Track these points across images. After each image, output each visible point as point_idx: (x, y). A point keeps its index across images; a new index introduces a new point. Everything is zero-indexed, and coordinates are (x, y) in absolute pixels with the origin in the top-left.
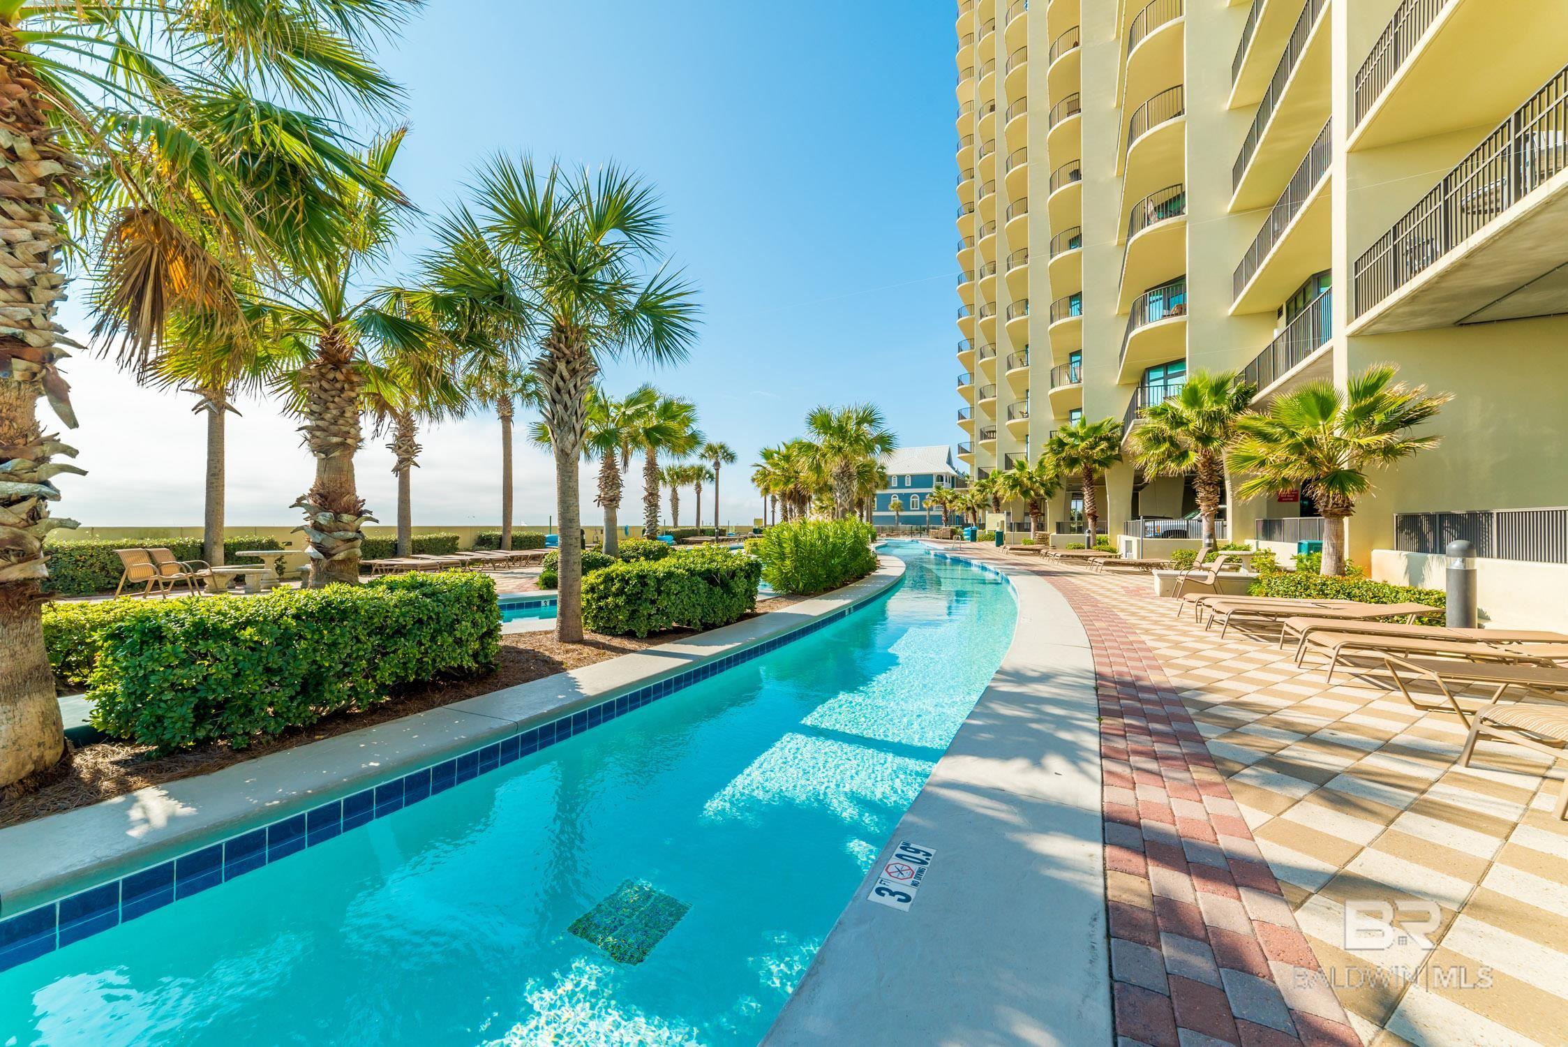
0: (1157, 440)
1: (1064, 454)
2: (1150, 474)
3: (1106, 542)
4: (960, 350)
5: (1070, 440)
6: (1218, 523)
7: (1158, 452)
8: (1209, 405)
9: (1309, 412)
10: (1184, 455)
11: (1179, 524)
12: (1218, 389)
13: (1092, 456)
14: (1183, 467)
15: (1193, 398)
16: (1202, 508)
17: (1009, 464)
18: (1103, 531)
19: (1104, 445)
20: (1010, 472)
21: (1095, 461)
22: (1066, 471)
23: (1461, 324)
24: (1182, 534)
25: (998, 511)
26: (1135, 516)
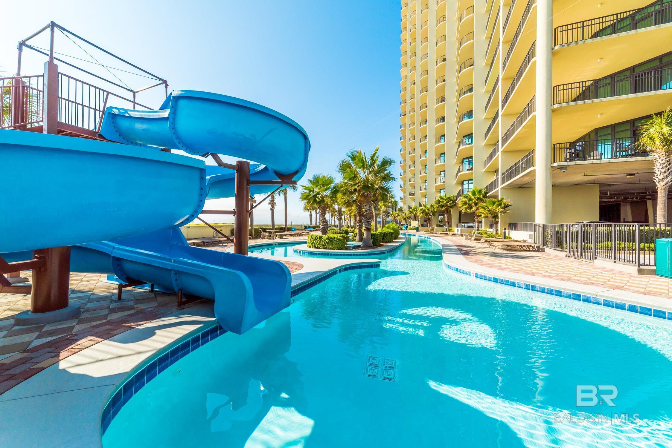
0: (465, 204)
1: (440, 204)
2: (463, 211)
3: (451, 230)
4: (401, 163)
5: (441, 200)
6: (480, 224)
7: (465, 207)
8: (478, 196)
9: (491, 204)
10: (471, 208)
11: (471, 224)
12: (480, 192)
13: (448, 205)
14: (471, 211)
15: (474, 193)
16: (476, 221)
17: (420, 205)
18: (451, 227)
19: (451, 202)
20: (421, 208)
21: (448, 207)
22: (440, 209)
23: (519, 187)
24: (472, 227)
25: (415, 220)
26: (460, 222)
